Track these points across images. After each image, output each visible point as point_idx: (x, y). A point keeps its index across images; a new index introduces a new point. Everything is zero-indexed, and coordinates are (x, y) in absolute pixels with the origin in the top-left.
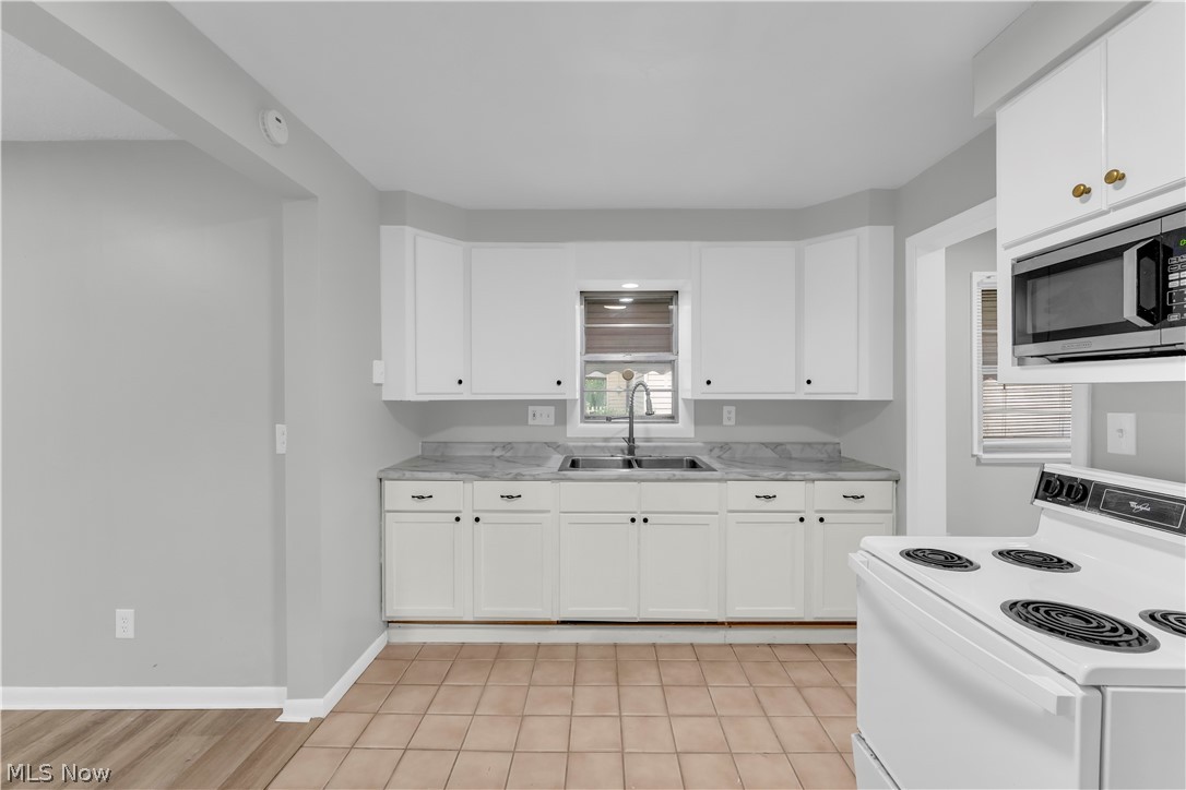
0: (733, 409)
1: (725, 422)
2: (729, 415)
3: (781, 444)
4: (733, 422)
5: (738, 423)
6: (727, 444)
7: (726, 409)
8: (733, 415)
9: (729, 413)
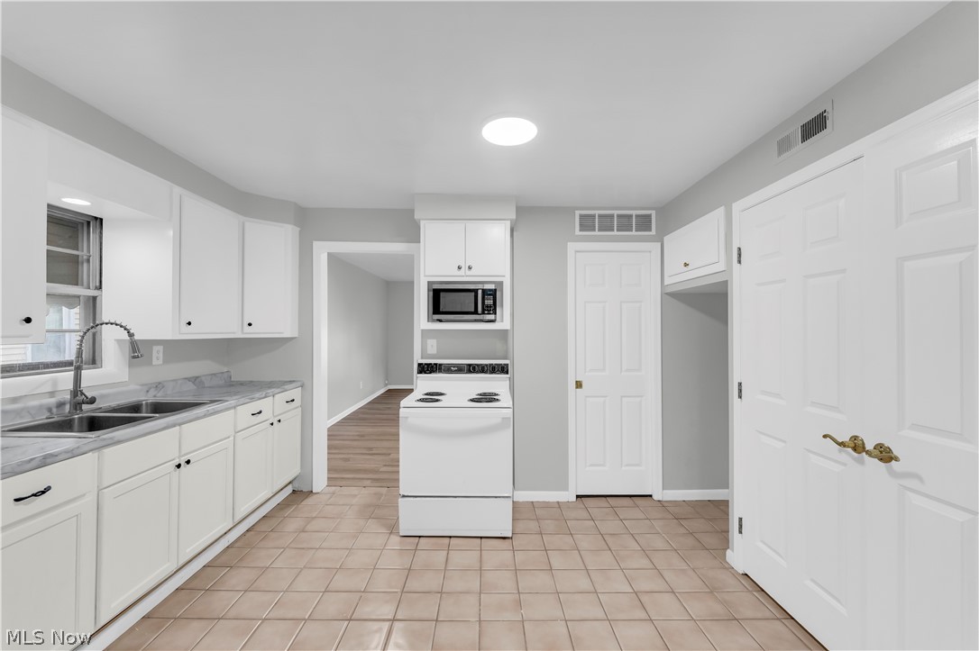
0: (161, 348)
1: (155, 362)
2: (158, 354)
3: (197, 377)
4: (160, 362)
5: (166, 361)
6: (160, 383)
7: (156, 348)
8: (161, 355)
9: (158, 352)
